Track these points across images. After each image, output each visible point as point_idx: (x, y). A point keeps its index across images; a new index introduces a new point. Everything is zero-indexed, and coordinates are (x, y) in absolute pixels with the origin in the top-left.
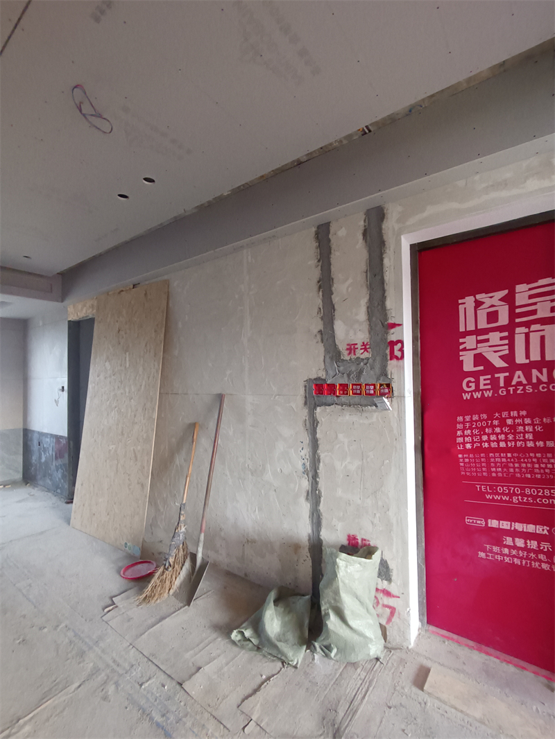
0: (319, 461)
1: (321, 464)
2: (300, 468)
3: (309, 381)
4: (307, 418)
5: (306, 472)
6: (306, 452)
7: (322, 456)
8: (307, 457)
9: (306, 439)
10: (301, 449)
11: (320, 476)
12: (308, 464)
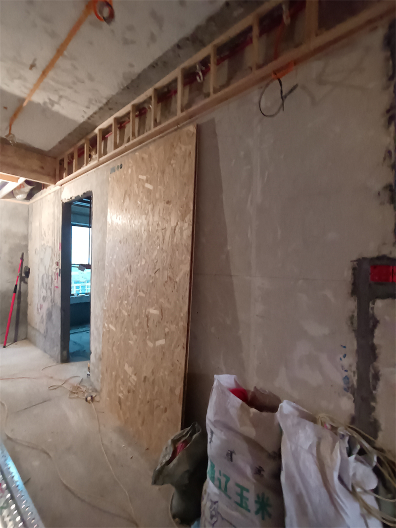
0: (377, 377)
1: (381, 385)
2: (340, 383)
3: (360, 261)
4: (356, 314)
5: (349, 388)
6: (350, 361)
7: (384, 371)
8: (354, 368)
9: (352, 344)
10: (341, 356)
11: (379, 399)
12: (354, 380)
